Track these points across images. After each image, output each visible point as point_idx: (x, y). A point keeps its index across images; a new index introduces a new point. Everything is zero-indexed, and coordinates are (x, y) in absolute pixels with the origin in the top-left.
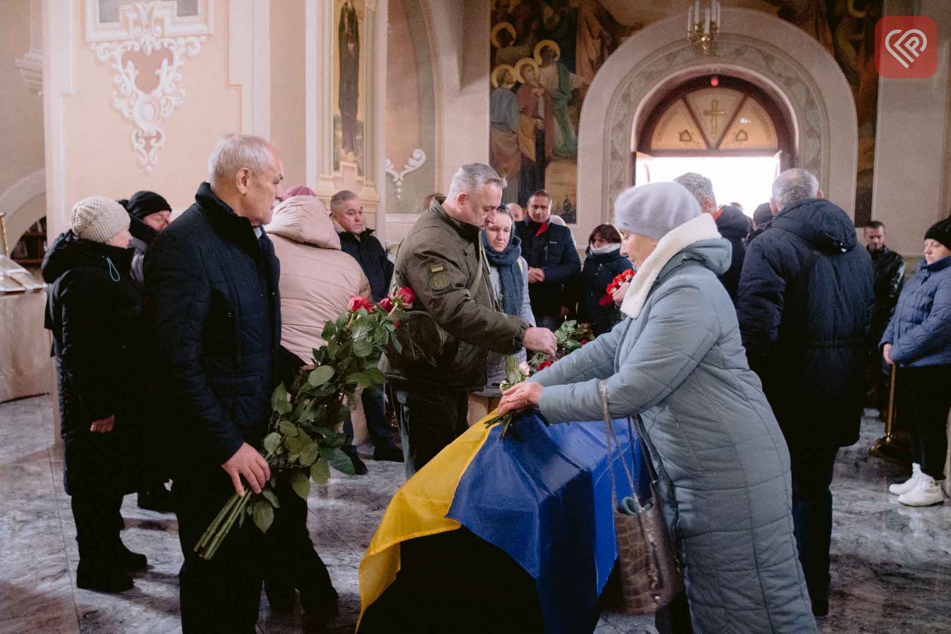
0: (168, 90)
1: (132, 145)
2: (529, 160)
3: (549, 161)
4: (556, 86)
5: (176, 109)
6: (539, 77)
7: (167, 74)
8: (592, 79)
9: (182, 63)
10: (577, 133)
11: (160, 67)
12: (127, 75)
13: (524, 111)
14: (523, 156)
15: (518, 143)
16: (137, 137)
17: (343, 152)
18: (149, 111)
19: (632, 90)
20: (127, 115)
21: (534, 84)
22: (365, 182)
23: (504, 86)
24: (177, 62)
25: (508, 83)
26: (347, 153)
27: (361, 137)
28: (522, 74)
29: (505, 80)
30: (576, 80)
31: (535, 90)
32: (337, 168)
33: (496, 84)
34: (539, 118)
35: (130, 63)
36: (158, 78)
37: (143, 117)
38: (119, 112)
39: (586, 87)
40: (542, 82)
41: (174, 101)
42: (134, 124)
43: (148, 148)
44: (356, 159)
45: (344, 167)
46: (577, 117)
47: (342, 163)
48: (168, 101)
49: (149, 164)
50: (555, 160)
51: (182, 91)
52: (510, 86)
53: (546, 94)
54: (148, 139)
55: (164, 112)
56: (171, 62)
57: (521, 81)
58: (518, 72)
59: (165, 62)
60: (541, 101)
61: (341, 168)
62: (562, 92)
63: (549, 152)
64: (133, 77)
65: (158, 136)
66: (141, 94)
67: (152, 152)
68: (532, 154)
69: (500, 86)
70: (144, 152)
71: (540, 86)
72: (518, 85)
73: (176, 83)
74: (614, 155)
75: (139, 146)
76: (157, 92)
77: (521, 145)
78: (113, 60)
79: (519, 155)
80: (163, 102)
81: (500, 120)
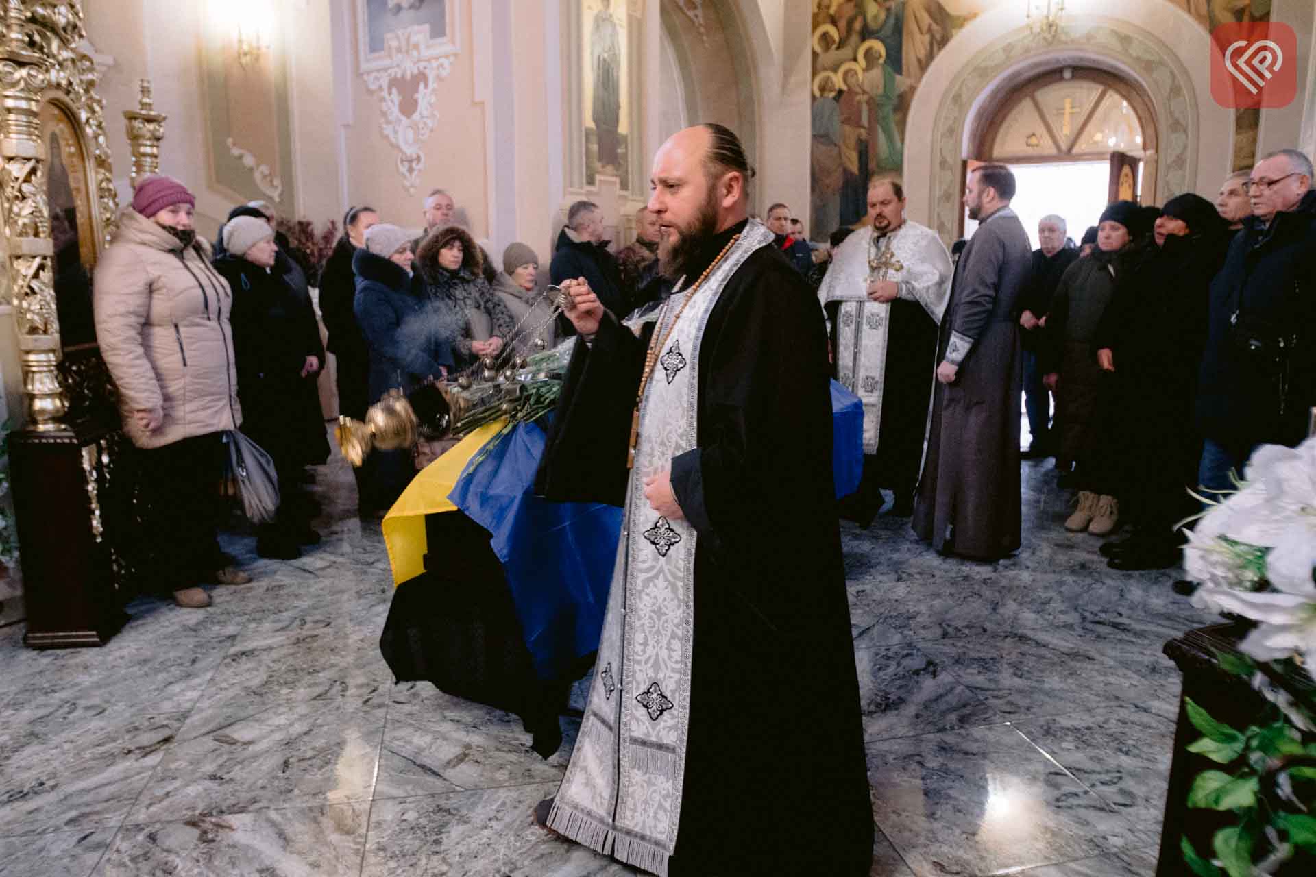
0: (425, 113)
1: (398, 170)
2: (852, 174)
3: (873, 174)
4: (881, 91)
5: (432, 131)
6: (863, 83)
7: (424, 97)
8: (919, 80)
9: (435, 85)
10: (903, 140)
11: (417, 91)
12: (392, 101)
13: (846, 121)
14: (845, 170)
15: (841, 158)
16: (402, 161)
17: (598, 165)
18: (410, 134)
19: (964, 89)
20: (393, 140)
21: (858, 90)
22: (630, 197)
23: (826, 94)
24: (432, 84)
25: (831, 91)
26: (603, 167)
27: (624, 151)
28: (845, 80)
29: (827, 88)
30: (902, 82)
31: (858, 98)
32: (591, 181)
33: (817, 93)
34: (863, 127)
35: (394, 90)
36: (416, 102)
37: (406, 143)
38: (387, 137)
39: (913, 89)
40: (866, 88)
41: (430, 123)
42: (398, 148)
43: (411, 170)
44: (619, 173)
45: (601, 181)
46: (902, 124)
47: (598, 177)
48: (425, 123)
49: (412, 186)
50: (879, 174)
51: (436, 113)
52: (832, 94)
53: (870, 102)
54: (410, 161)
55: (422, 135)
56: (426, 86)
57: (845, 88)
58: (841, 79)
59: (422, 86)
60: (865, 108)
61: (597, 182)
62: (888, 98)
63: (872, 165)
64: (397, 102)
65: (418, 158)
66: (404, 119)
67: (415, 173)
68: (854, 167)
69: (821, 95)
70: (407, 174)
71: (864, 92)
72: (840, 92)
73: (431, 105)
74: (943, 163)
75: (403, 169)
76: (416, 116)
77: (843, 157)
78: (381, 88)
79: (841, 169)
80: (421, 125)
81: (822, 132)
